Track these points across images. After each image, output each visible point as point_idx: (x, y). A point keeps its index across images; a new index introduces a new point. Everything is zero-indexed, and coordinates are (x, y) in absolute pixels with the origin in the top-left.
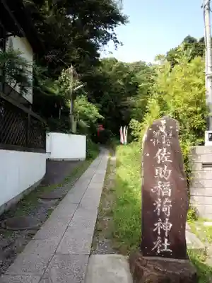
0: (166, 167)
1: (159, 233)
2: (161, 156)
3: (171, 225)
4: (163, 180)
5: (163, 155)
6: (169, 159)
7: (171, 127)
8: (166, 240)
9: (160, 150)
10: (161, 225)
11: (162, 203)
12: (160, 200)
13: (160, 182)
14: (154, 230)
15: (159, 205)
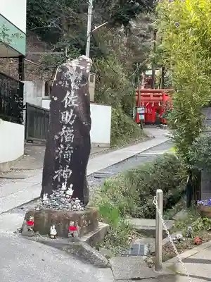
0: (72, 111)
1: (59, 180)
2: (68, 99)
3: (71, 172)
4: (68, 125)
5: (71, 98)
6: (75, 103)
9: (68, 94)
10: (62, 173)
11: (64, 150)
12: (62, 146)
13: (65, 128)
14: (55, 178)
15: (61, 152)
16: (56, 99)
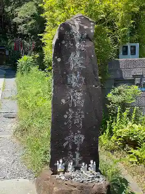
0: (78, 73)
1: (70, 147)
3: (83, 138)
4: (76, 88)
7: (86, 27)
8: (78, 155)
9: (72, 55)
11: (73, 115)
12: (71, 111)
13: (72, 91)
14: (65, 145)
15: (70, 117)
16: (59, 60)
